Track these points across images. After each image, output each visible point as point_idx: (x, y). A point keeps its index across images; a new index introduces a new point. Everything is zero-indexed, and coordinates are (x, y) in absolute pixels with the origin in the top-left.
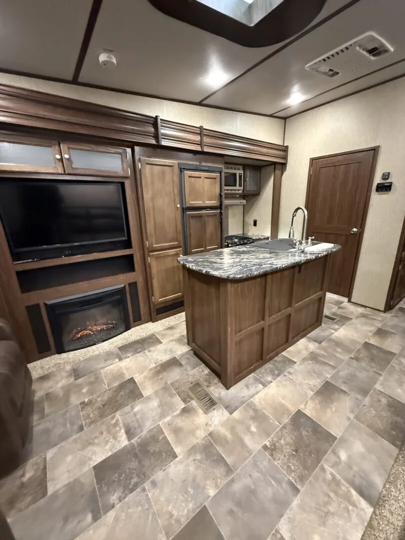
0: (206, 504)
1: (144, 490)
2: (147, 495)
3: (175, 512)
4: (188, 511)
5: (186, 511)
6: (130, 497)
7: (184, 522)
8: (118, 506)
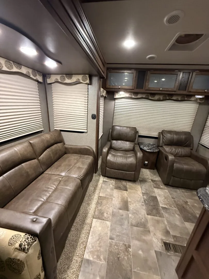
0: (129, 212)
1: (143, 202)
2: (141, 202)
3: (133, 205)
4: (131, 208)
5: (131, 207)
6: (143, 199)
7: (129, 205)
8: (142, 197)
